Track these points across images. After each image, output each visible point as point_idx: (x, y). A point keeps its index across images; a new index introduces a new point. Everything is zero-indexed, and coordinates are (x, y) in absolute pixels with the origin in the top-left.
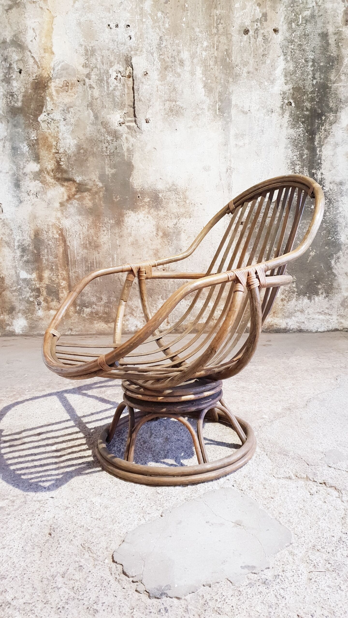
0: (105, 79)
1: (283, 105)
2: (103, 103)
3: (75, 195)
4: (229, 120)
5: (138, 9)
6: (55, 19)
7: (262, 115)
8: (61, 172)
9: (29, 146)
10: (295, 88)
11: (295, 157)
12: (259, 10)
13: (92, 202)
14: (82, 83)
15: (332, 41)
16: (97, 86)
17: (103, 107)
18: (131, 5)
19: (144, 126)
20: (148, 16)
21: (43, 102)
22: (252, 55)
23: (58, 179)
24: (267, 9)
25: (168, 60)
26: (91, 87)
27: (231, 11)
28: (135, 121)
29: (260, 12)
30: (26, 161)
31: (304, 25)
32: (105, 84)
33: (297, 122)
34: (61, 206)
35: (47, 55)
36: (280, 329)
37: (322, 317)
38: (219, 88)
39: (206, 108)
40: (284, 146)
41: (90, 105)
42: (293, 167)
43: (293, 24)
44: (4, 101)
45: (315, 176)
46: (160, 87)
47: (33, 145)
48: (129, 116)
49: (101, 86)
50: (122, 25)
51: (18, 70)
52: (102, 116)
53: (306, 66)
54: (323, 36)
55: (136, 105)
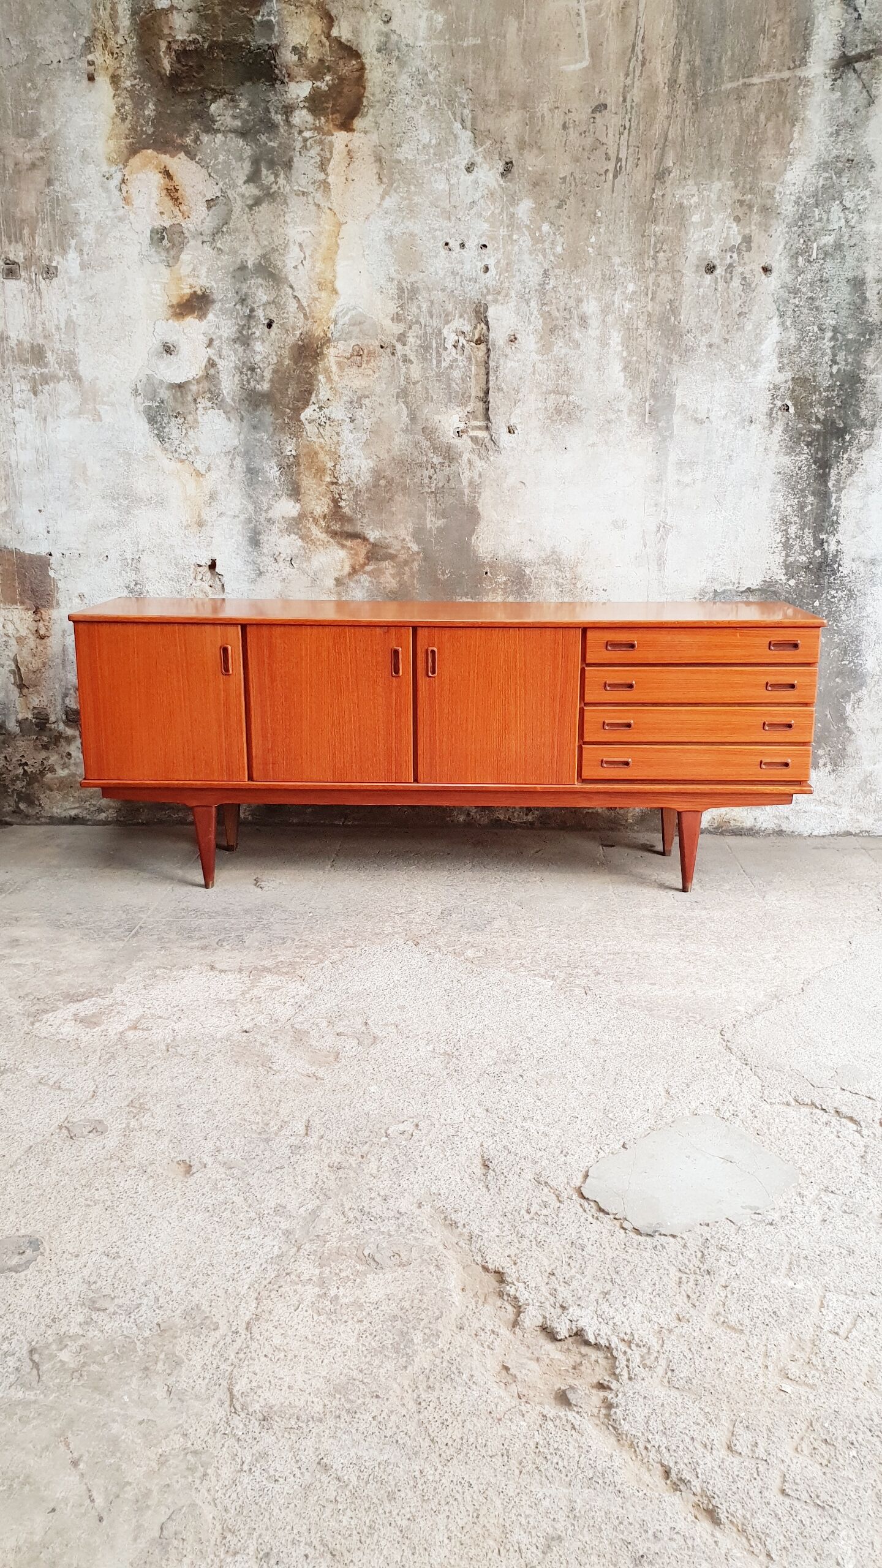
0: (434, 345)
1: (772, 409)
2: (427, 393)
3: (365, 564)
4: (667, 434)
5: (505, 215)
6: (343, 227)
7: (731, 427)
8: (340, 519)
9: (281, 467)
10: (797, 379)
11: (789, 509)
12: (736, 229)
13: (398, 579)
14: (389, 350)
15: (871, 294)
16: (419, 359)
17: (428, 399)
18: (492, 208)
19: (504, 438)
20: (524, 229)
21: (311, 384)
22: (719, 313)
23: (334, 534)
24: (753, 229)
25: (558, 314)
26: (406, 360)
27: (683, 229)
28: (487, 428)
29: (739, 233)
30: (274, 496)
31: (822, 261)
32: (434, 354)
33: (798, 443)
34: (337, 586)
35: (324, 295)
36: (742, 828)
37: (821, 809)
38: (653, 373)
39: (626, 411)
40: (770, 487)
41: (403, 394)
42: (783, 528)
43: (800, 258)
44: (237, 378)
45: (825, 545)
46: (539, 365)
47: (288, 466)
48: (476, 418)
49: (425, 359)
50: (472, 244)
51: (266, 322)
52: (424, 417)
53: (821, 338)
54: (855, 285)
55: (491, 399)
